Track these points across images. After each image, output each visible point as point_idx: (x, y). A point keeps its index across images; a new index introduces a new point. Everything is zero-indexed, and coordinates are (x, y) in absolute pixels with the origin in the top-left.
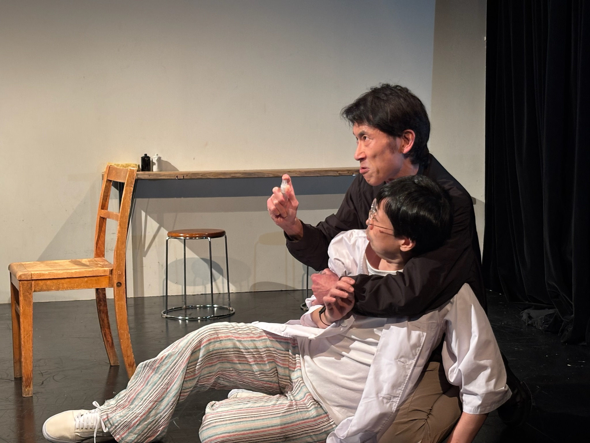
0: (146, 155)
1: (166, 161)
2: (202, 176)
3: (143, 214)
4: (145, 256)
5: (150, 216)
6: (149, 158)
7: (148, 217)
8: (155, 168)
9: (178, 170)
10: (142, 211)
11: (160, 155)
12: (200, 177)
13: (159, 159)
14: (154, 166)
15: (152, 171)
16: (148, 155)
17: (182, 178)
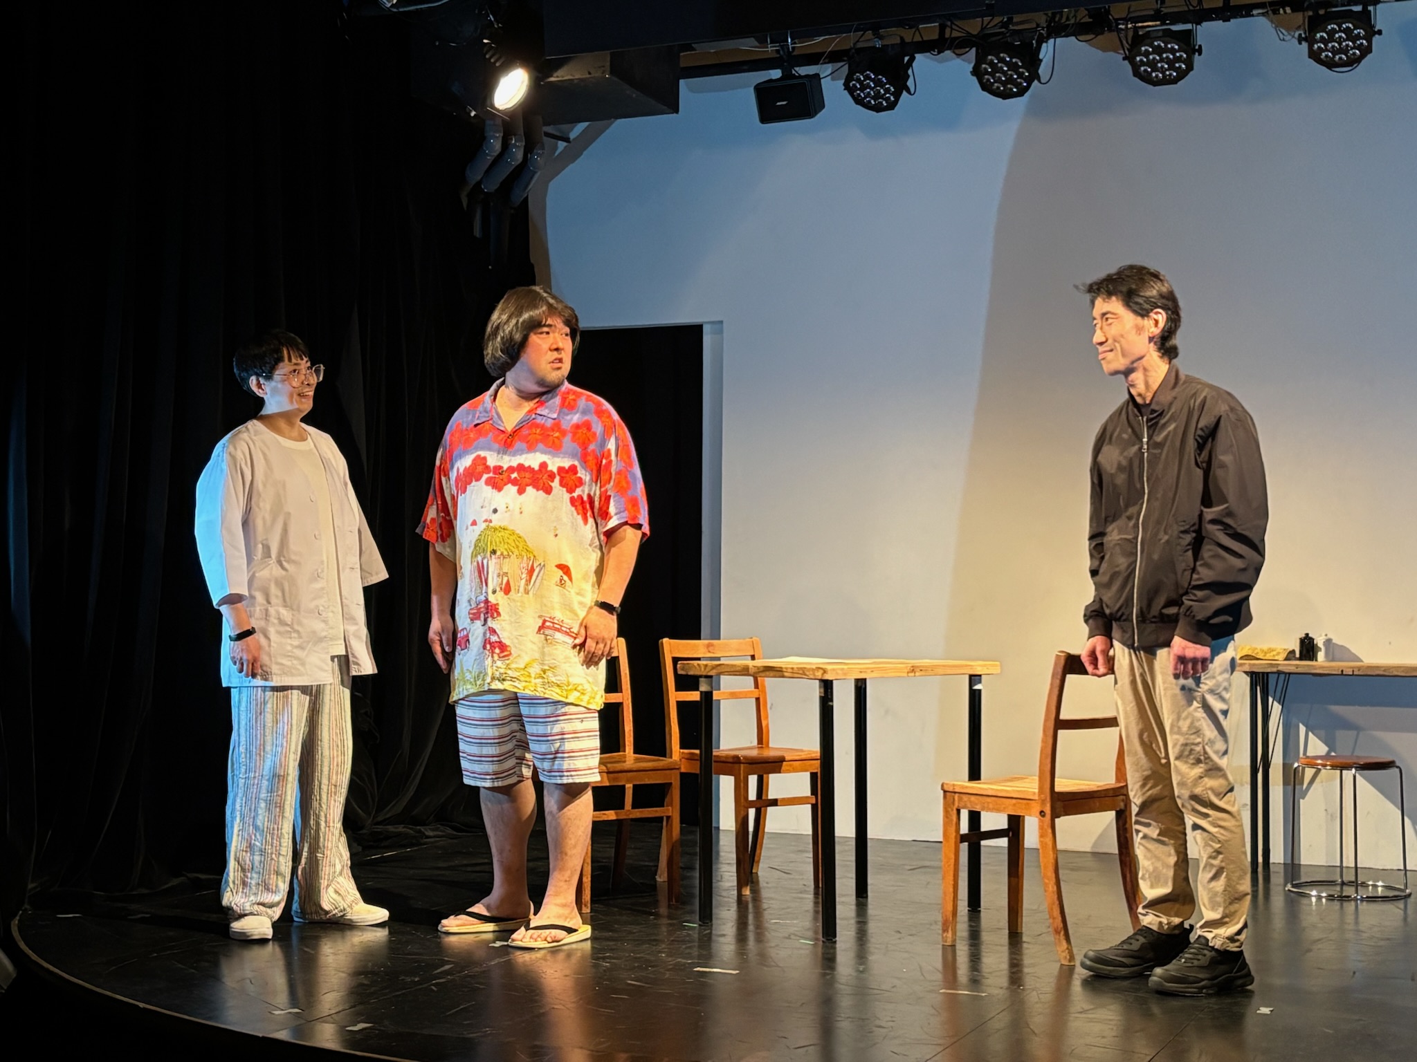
0: (1307, 634)
1: (1342, 646)
2: (1384, 671)
3: (1302, 729)
4: (1303, 798)
5: (1313, 733)
6: (1312, 639)
7: (1310, 734)
8: (1321, 656)
9: (1362, 661)
10: (1301, 725)
11: (1330, 636)
12: (1381, 673)
13: (1328, 642)
14: (1319, 653)
15: (1316, 660)
16: (1310, 635)
17: (1351, 673)
